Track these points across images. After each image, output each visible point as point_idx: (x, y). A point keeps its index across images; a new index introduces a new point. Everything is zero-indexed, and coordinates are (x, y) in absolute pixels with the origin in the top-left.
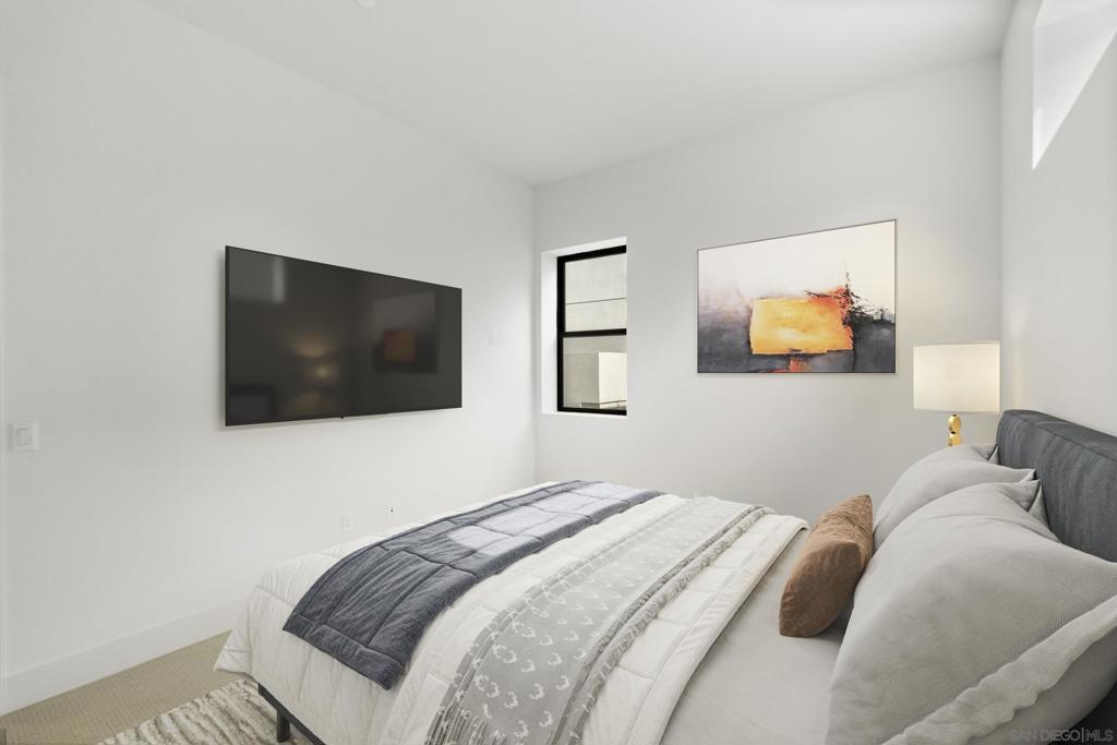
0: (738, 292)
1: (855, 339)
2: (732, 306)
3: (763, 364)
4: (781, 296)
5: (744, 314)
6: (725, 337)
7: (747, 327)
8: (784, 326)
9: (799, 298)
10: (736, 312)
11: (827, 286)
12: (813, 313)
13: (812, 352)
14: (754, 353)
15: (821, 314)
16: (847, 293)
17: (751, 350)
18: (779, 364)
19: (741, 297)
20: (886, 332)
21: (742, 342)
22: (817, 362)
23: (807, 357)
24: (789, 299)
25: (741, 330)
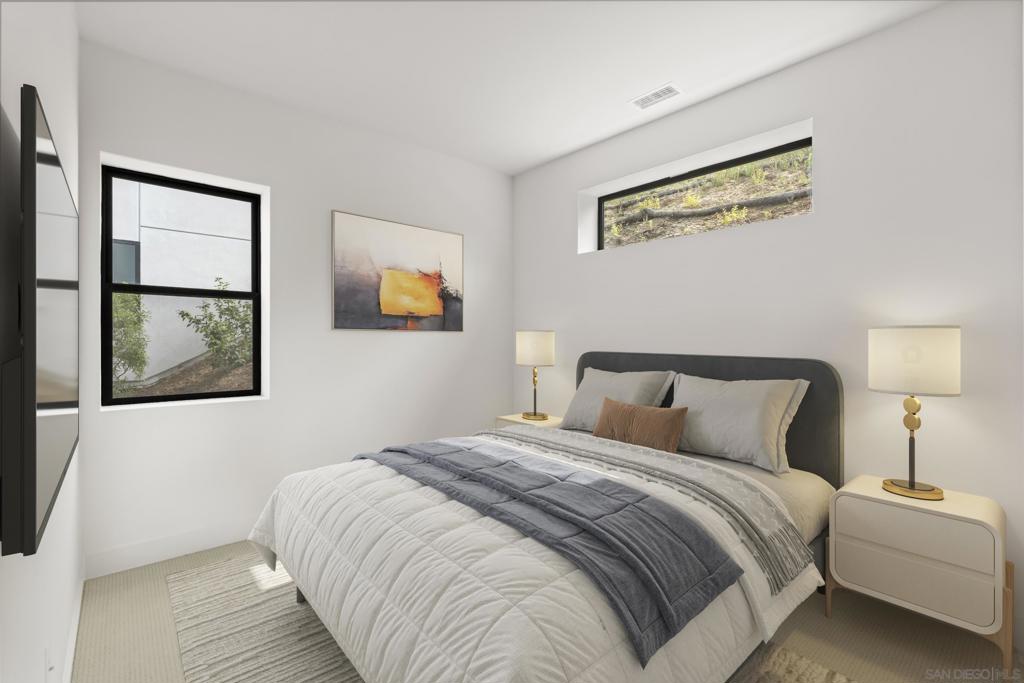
0: (370, 260)
1: (444, 308)
2: (365, 270)
3: (389, 322)
4: (401, 270)
5: (375, 279)
6: (360, 297)
7: (378, 291)
8: (404, 293)
9: (413, 274)
10: (369, 276)
11: (430, 269)
12: (421, 287)
13: (422, 314)
14: (383, 312)
15: (427, 288)
16: (440, 276)
17: (380, 310)
18: (400, 323)
19: (372, 263)
20: (458, 305)
21: (374, 303)
22: (424, 322)
23: (418, 318)
24: (407, 273)
25: (373, 293)
